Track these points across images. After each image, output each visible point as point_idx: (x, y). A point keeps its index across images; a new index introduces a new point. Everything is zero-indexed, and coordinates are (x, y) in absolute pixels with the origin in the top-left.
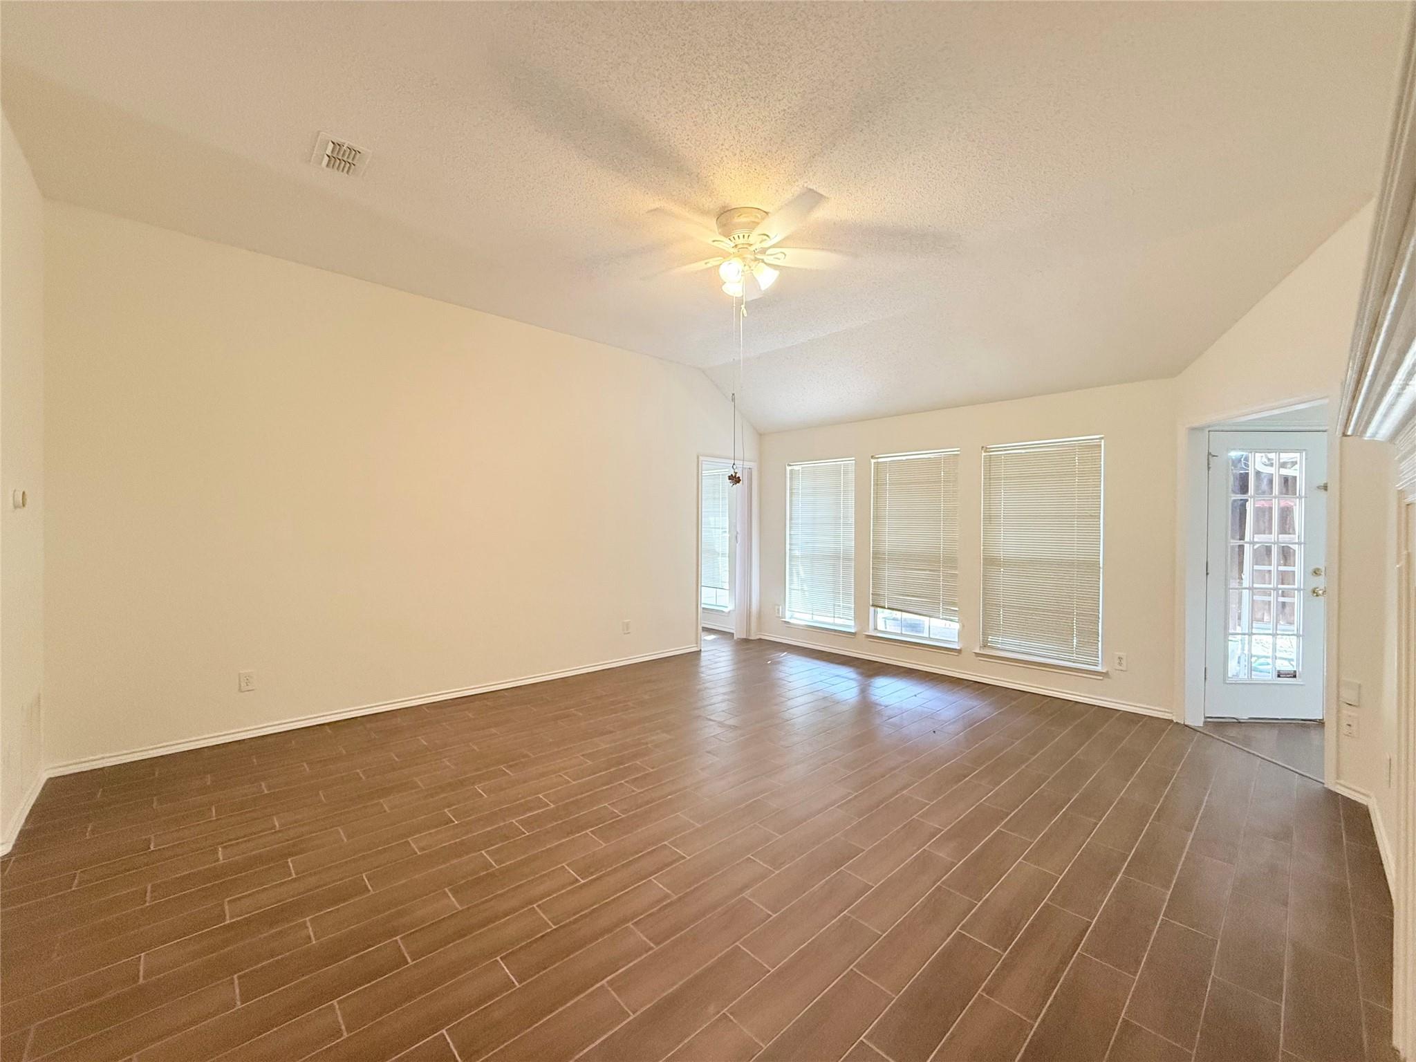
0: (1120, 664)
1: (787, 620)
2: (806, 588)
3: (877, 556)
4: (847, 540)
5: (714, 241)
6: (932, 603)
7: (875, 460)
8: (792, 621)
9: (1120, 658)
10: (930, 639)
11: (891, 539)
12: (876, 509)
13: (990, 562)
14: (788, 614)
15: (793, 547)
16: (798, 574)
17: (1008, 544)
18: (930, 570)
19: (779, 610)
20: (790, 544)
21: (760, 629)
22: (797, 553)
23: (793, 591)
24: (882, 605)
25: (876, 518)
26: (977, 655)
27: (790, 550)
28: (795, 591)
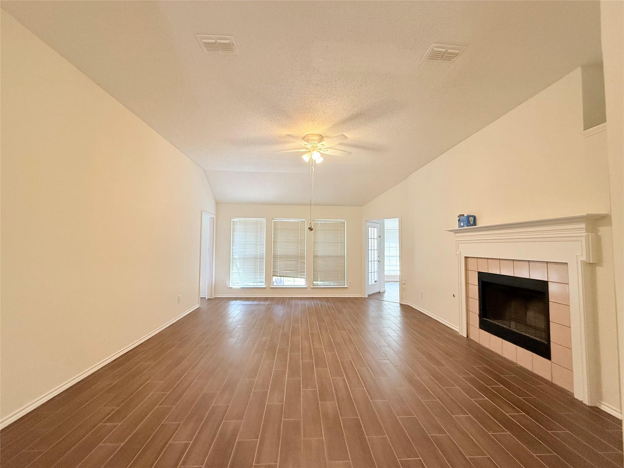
0: (350, 284)
1: (231, 287)
2: (240, 272)
3: (275, 257)
4: (262, 250)
5: (305, 145)
6: (296, 273)
7: (274, 220)
8: (233, 287)
9: (350, 283)
10: (283, 285)
11: (281, 250)
12: (274, 238)
13: (315, 257)
14: (231, 284)
15: (234, 254)
16: (236, 266)
17: (321, 251)
18: (295, 261)
19: (226, 283)
20: (232, 253)
21: (215, 293)
22: (236, 257)
23: (233, 274)
24: (276, 275)
25: (275, 242)
26: (312, 288)
27: (232, 255)
28: (234, 274)
